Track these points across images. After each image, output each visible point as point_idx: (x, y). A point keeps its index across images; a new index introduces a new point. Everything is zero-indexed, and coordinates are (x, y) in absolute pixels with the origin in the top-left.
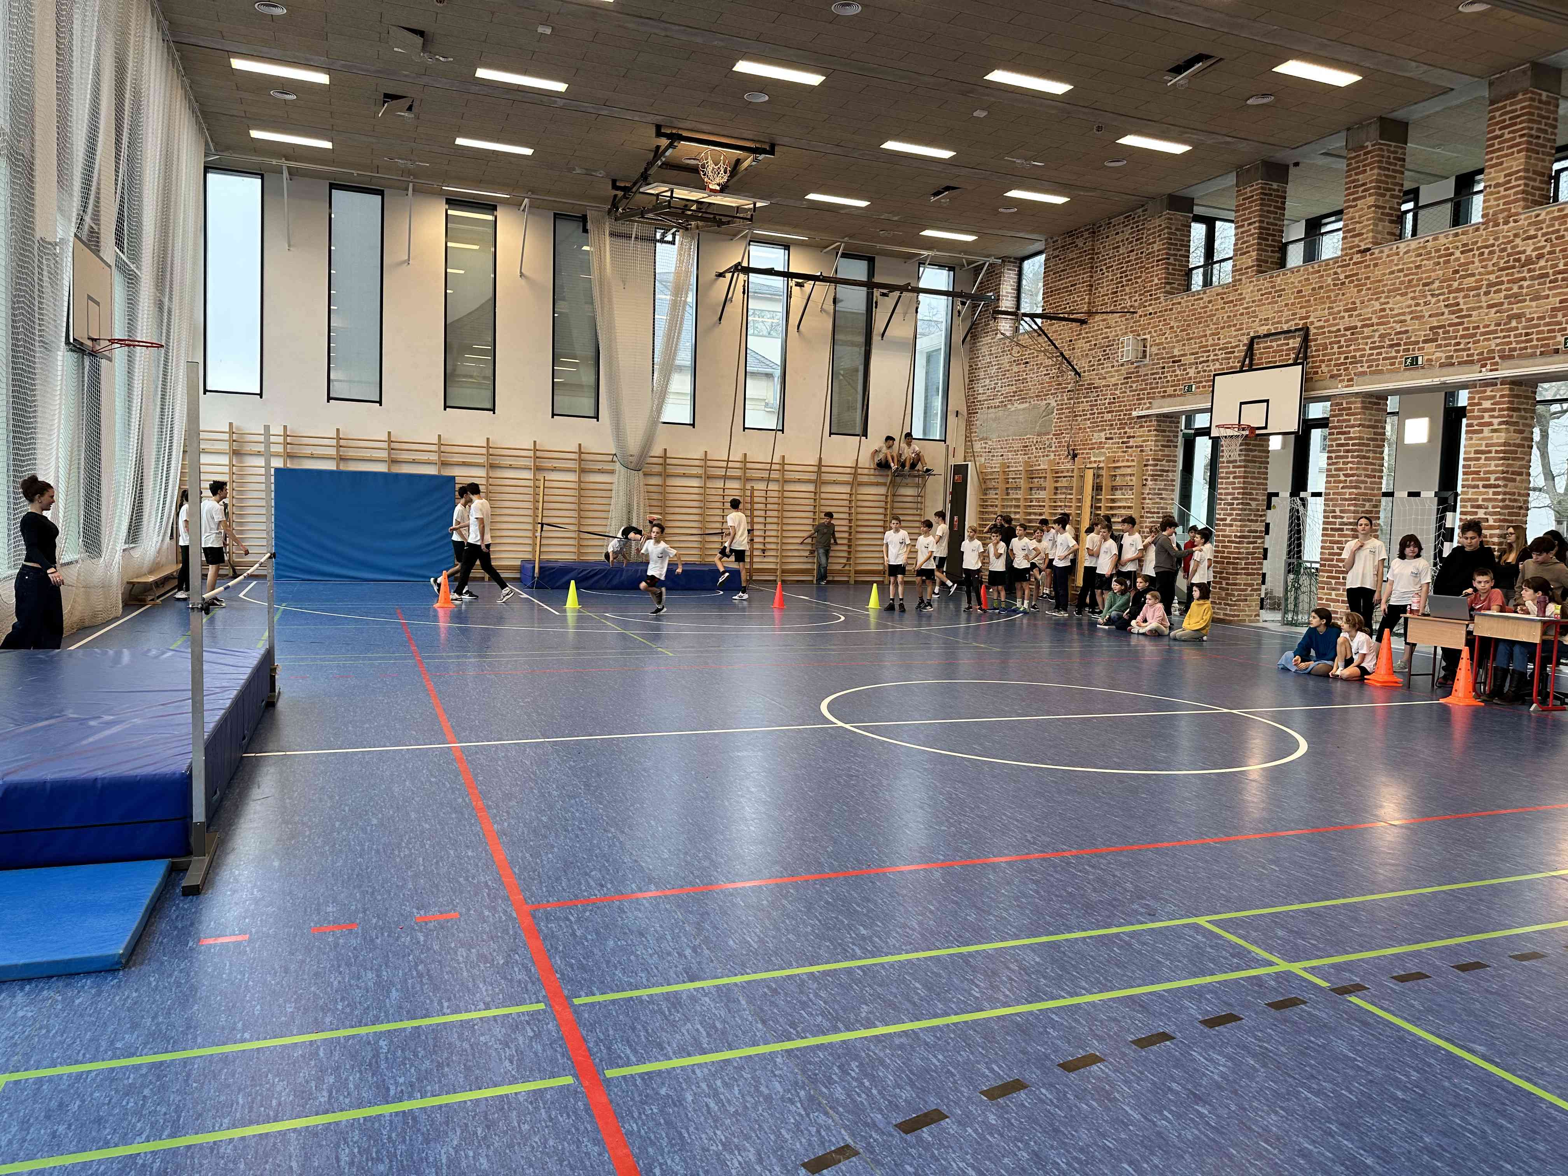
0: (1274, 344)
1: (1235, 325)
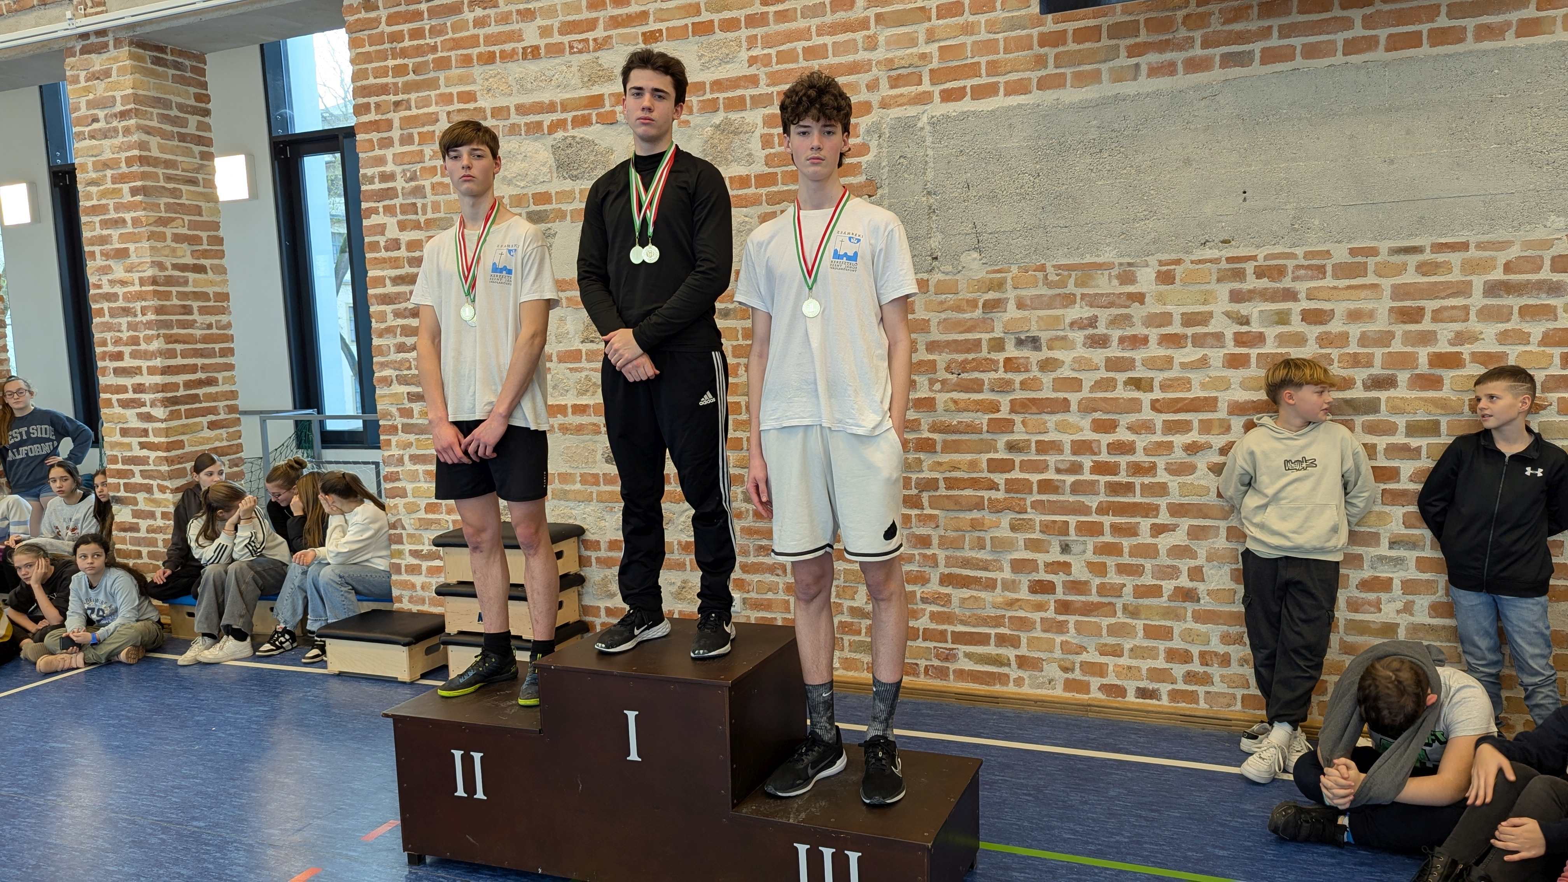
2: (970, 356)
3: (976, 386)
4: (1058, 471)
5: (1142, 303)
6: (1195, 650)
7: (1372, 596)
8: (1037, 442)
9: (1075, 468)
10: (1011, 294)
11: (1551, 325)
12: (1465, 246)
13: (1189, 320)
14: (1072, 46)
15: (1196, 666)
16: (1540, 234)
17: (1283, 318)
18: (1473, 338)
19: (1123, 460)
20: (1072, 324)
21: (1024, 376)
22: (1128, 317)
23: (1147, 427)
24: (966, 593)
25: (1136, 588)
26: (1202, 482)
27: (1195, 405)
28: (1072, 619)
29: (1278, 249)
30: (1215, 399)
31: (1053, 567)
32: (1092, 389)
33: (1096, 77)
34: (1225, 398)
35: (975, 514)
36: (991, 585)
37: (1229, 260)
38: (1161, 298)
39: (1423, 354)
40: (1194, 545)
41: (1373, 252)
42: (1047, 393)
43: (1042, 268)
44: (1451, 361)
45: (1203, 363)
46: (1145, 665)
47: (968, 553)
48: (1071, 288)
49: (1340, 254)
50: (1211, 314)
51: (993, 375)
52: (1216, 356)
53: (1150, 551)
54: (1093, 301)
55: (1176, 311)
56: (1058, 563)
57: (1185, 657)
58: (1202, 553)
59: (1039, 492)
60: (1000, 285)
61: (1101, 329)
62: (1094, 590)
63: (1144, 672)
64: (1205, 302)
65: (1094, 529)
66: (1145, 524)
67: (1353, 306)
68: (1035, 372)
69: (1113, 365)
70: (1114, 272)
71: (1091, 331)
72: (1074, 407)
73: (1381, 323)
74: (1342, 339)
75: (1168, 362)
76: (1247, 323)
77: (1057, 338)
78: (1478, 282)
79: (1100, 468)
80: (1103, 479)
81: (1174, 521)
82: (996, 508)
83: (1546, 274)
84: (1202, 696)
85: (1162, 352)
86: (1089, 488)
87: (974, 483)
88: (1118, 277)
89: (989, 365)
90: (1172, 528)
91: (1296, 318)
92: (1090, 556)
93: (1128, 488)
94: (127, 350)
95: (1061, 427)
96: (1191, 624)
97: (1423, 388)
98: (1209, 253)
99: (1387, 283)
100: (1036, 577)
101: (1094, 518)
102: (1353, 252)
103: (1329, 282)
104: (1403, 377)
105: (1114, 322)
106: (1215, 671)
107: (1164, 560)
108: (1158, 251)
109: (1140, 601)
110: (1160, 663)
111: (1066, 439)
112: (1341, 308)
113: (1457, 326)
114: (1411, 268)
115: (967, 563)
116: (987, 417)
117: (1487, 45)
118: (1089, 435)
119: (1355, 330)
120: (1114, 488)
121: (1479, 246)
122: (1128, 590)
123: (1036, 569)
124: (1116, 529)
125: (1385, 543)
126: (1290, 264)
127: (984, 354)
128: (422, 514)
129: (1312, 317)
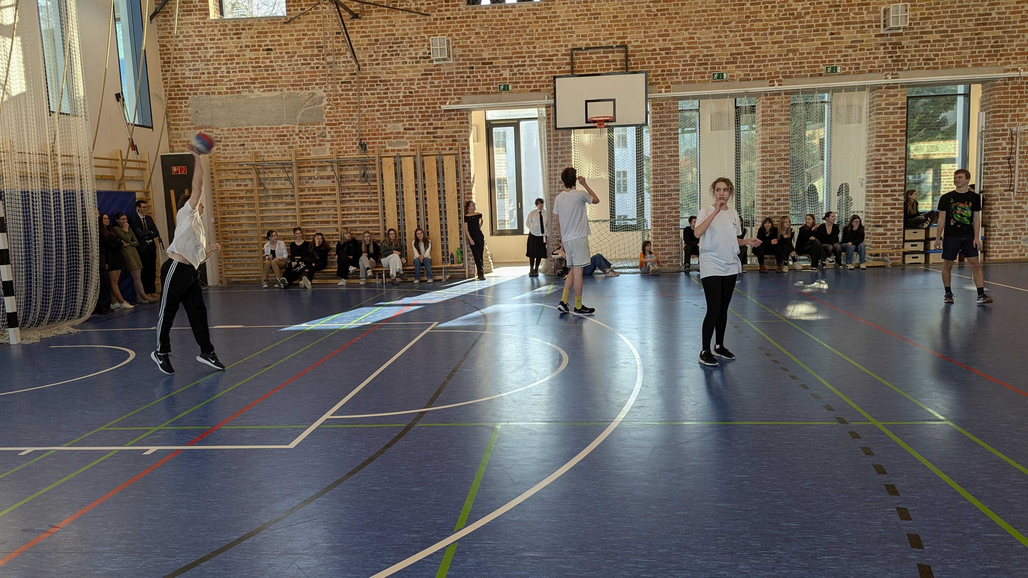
0: (594, 56)
1: (552, 38)
94: (890, 179)
128: (1004, 223)
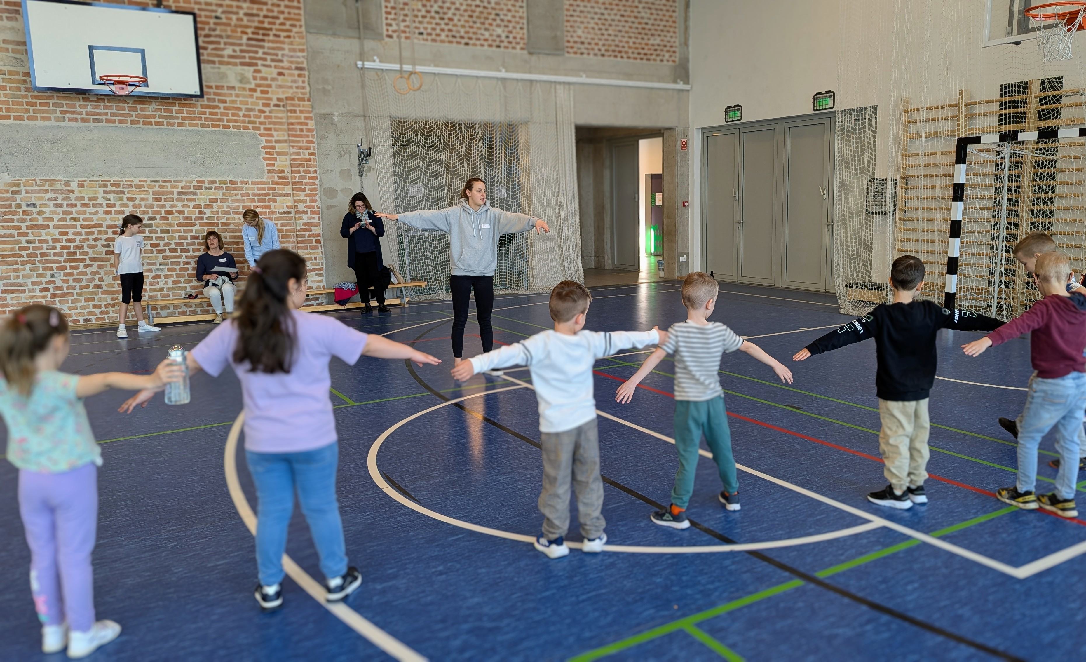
2: (8, 210)
3: (12, 221)
4: (47, 249)
5: (74, 193)
6: (103, 304)
7: (156, 280)
8: (38, 240)
9: (54, 248)
10: (23, 188)
11: (195, 203)
12: (170, 181)
13: (90, 199)
14: (39, 107)
15: (104, 309)
16: (189, 179)
17: (121, 199)
18: (176, 206)
19: (72, 244)
20: (48, 200)
21: (30, 217)
22: (69, 198)
23: (79, 233)
24: (13, 295)
25: (80, 286)
26: (100, 250)
27: (95, 226)
28: (57, 300)
29: (117, 179)
30: (102, 224)
31: (48, 282)
32: (58, 221)
33: (49, 119)
34: (105, 224)
35: (15, 267)
36: (24, 291)
37: (102, 181)
38: (80, 192)
39: (163, 211)
40: (99, 270)
41: (146, 181)
42: (40, 222)
43: (35, 180)
44: (170, 212)
45: (97, 213)
46: (86, 311)
47: (12, 281)
48: (46, 187)
49: (136, 181)
50: (98, 197)
51: (18, 217)
52: (101, 210)
53: (85, 274)
54: (55, 192)
55: (86, 197)
56: (50, 281)
57: (100, 306)
58: (102, 273)
59: (41, 257)
60: (18, 185)
61: (59, 201)
62: (65, 288)
63: (86, 314)
64: (95, 194)
65: (64, 268)
66: (81, 265)
67: (141, 196)
68: (35, 215)
69: (64, 213)
70: (63, 182)
71: (55, 202)
72: (52, 227)
73: (150, 202)
74: (140, 206)
75: (85, 212)
76: (110, 201)
77: (43, 204)
78: (175, 191)
79: (63, 248)
80: (65, 251)
81: (91, 263)
82: (23, 263)
83: (192, 190)
84: (106, 318)
85: (82, 209)
86: (60, 254)
87: (13, 256)
88: (64, 184)
89: (16, 213)
90: (91, 266)
91: (125, 199)
92: (62, 277)
93: (75, 253)
95: (47, 234)
96: (100, 296)
97: (164, 220)
98: (95, 179)
99: (150, 190)
100: (41, 286)
101: (63, 264)
102: (140, 181)
103: (134, 189)
104: (158, 217)
105: (64, 199)
106: (110, 309)
107: (89, 276)
108: (77, 177)
109: (82, 290)
110: (91, 310)
111: (50, 238)
112: (138, 197)
113: (171, 203)
114: (157, 187)
115: (12, 285)
116: (17, 231)
117: (170, 127)
118: (58, 237)
119: (143, 203)
120: (69, 254)
121: (174, 181)
122: (77, 288)
123: (42, 284)
124: (71, 267)
125: (158, 265)
126: (122, 183)
127: (13, 209)
129: (129, 199)
